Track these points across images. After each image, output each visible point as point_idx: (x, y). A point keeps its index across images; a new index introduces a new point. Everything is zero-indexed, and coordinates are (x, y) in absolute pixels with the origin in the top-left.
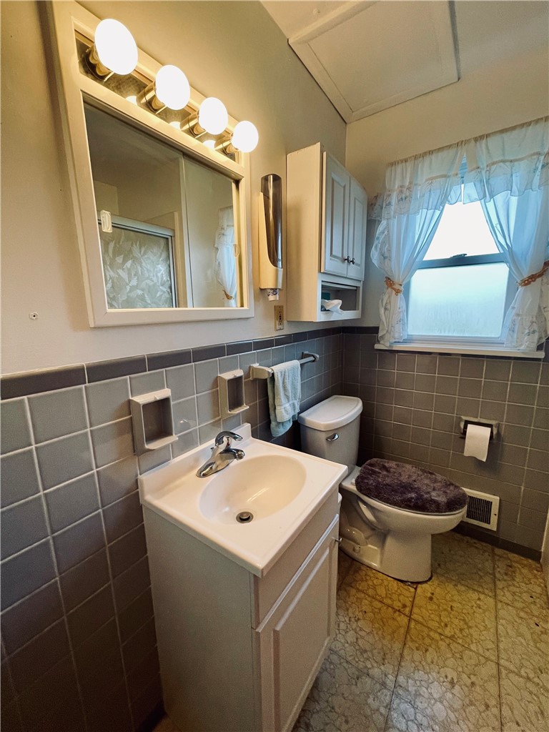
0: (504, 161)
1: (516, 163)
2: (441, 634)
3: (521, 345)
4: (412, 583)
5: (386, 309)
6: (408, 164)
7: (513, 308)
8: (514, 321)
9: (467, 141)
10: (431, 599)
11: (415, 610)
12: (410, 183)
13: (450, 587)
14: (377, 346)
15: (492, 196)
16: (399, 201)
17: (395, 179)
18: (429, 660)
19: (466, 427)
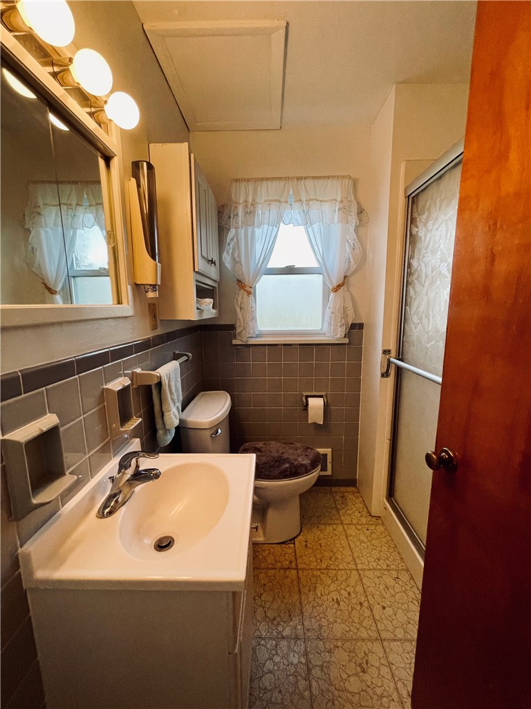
0: (317, 200)
1: (324, 203)
2: (320, 570)
3: (337, 335)
4: (290, 540)
5: (241, 308)
6: (250, 183)
7: (329, 308)
8: (331, 318)
9: (292, 178)
10: (306, 546)
11: (299, 560)
12: (253, 200)
13: (315, 530)
14: (234, 342)
15: (311, 225)
16: (245, 214)
17: (240, 194)
18: (319, 595)
19: (307, 401)
